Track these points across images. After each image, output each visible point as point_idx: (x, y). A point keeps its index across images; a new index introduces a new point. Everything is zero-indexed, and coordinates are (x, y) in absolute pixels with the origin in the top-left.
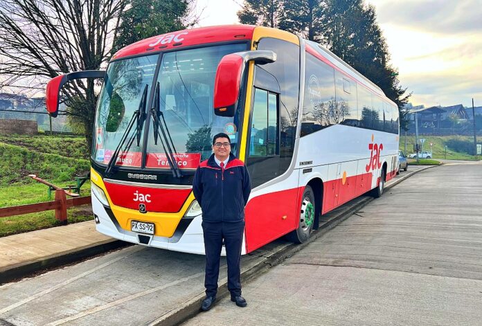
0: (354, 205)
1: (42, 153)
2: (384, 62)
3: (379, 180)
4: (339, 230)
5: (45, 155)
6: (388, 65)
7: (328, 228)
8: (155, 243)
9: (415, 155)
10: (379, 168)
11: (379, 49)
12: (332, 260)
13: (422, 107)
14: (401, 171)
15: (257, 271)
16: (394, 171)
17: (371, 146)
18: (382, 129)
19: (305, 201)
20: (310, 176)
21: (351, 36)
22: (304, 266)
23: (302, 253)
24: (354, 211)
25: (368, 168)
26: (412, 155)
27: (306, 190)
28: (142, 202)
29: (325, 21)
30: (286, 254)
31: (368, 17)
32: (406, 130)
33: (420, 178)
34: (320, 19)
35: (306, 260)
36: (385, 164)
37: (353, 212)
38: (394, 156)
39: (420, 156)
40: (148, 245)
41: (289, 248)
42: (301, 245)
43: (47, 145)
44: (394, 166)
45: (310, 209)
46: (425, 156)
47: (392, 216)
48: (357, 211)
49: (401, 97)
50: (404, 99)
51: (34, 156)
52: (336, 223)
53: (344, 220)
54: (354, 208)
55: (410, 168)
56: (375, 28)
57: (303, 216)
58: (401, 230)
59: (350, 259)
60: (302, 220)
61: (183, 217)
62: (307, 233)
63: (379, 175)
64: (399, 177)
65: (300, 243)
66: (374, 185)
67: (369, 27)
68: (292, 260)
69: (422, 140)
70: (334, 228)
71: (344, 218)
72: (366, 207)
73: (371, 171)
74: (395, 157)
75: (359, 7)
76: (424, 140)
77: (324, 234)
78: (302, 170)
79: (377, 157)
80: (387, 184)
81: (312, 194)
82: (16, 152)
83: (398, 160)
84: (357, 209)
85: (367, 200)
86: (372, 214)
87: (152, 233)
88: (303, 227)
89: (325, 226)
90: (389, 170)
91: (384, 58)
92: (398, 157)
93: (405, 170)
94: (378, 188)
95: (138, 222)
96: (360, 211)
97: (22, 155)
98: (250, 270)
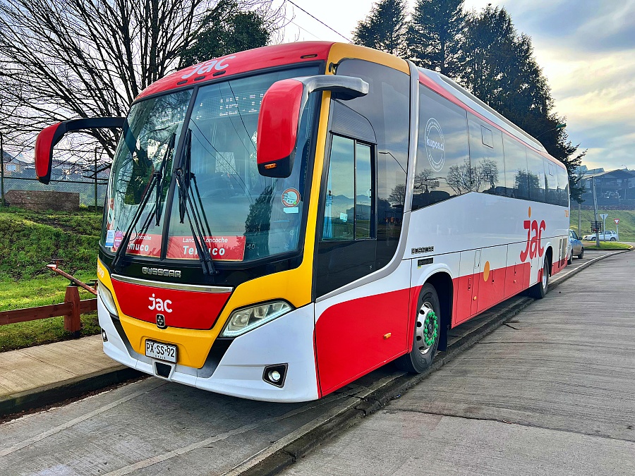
0: (504, 310)
1: (80, 235)
2: (545, 110)
3: (541, 273)
4: (479, 351)
5: (84, 237)
6: (551, 113)
7: (462, 347)
8: (179, 376)
9: (594, 235)
10: (540, 256)
11: (538, 92)
12: (463, 406)
13: (601, 170)
14: (574, 259)
15: (339, 424)
16: (563, 260)
17: (527, 224)
18: (544, 200)
19: (424, 308)
20: (430, 270)
21: (499, 77)
22: (417, 416)
23: (418, 391)
24: (504, 320)
25: (523, 256)
26: (590, 236)
27: (424, 292)
28: (161, 312)
29: (462, 59)
30: (394, 393)
31: (521, 51)
32: (580, 201)
33: (603, 270)
34: (456, 56)
35: (421, 405)
36: (550, 249)
37: (502, 321)
38: (561, 238)
39: (601, 237)
40: (169, 379)
41: (398, 381)
42: (418, 377)
43: (88, 224)
44: (564, 253)
45: (431, 319)
46: (608, 237)
47: (562, 330)
48: (508, 321)
49: (571, 158)
50: (576, 160)
51: (69, 239)
52: (475, 338)
53: (487, 334)
54: (503, 315)
55: (587, 255)
56: (532, 65)
57: (420, 330)
58: (577, 354)
59: (494, 405)
60: (419, 338)
61: (218, 337)
62: (428, 357)
63: (541, 266)
64: (571, 268)
65: (417, 374)
66: (533, 281)
67: (524, 64)
68: (401, 403)
69: (603, 216)
70: (471, 347)
71: (488, 330)
72: (522, 313)
73: (528, 260)
74: (565, 240)
75: (508, 39)
76: (606, 215)
77: (455, 357)
78: (416, 262)
79: (536, 240)
80: (554, 279)
81: (435, 296)
82: (46, 233)
83: (568, 243)
84: (509, 316)
85: (524, 302)
86: (531, 324)
87: (174, 360)
88: (422, 348)
89: (458, 344)
90: (555, 259)
91: (545, 106)
92: (570, 239)
93: (580, 257)
94: (540, 284)
95: (155, 341)
96: (514, 319)
97: (53, 237)
98: (330, 421)
